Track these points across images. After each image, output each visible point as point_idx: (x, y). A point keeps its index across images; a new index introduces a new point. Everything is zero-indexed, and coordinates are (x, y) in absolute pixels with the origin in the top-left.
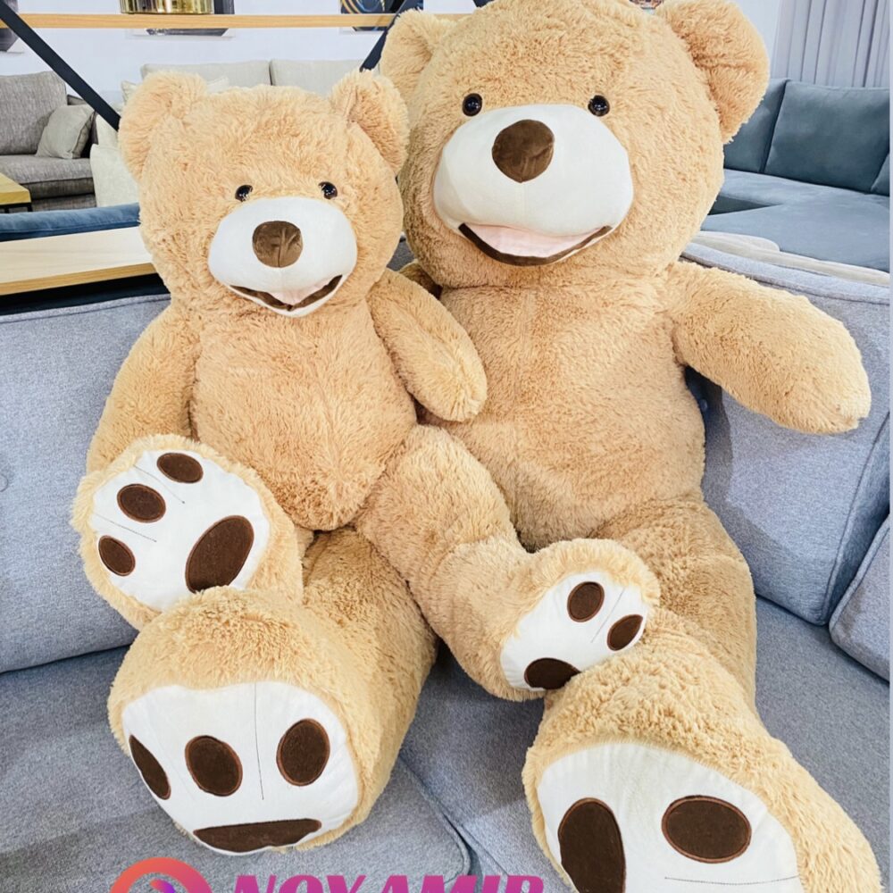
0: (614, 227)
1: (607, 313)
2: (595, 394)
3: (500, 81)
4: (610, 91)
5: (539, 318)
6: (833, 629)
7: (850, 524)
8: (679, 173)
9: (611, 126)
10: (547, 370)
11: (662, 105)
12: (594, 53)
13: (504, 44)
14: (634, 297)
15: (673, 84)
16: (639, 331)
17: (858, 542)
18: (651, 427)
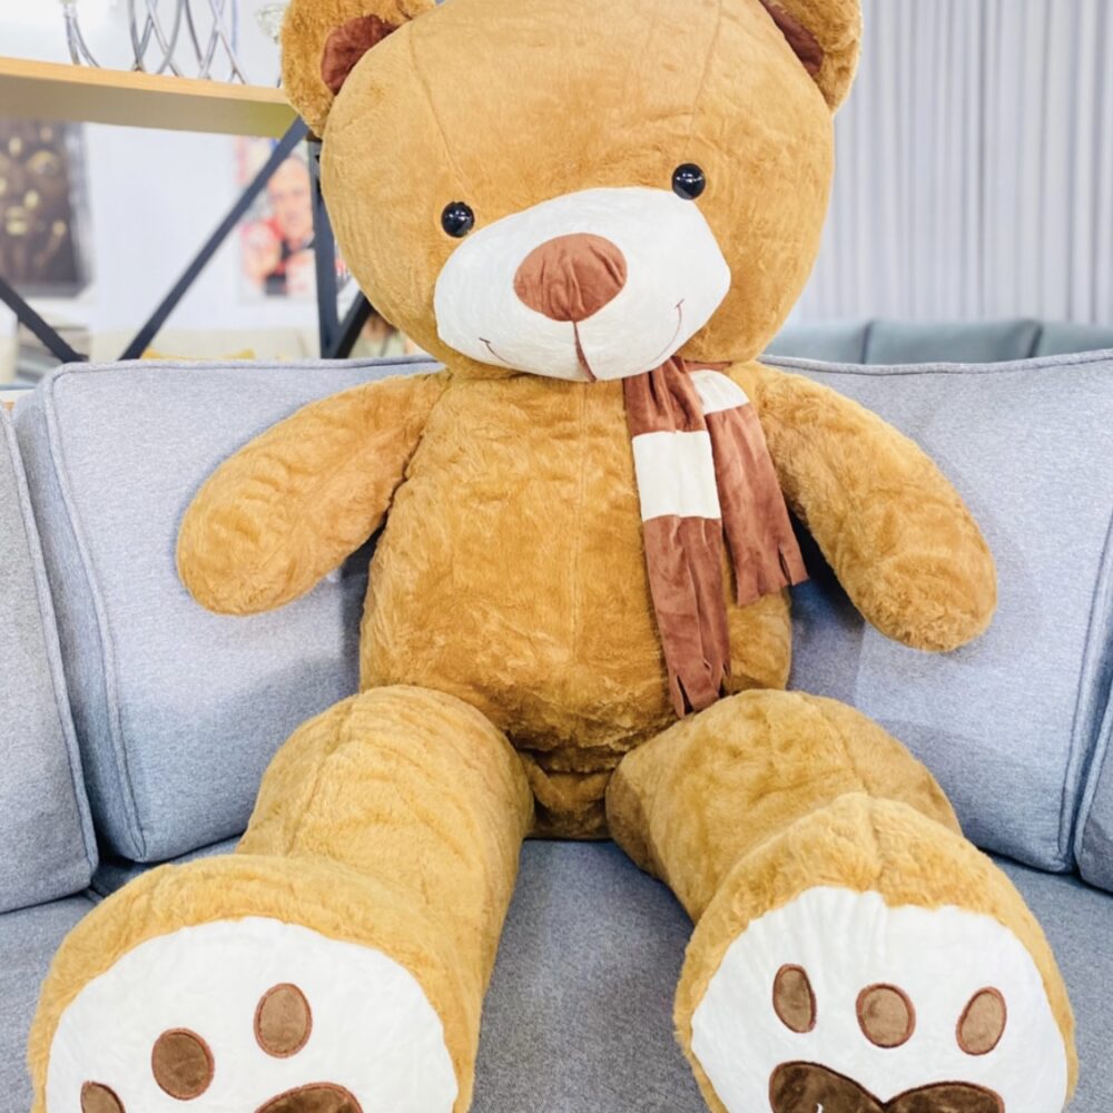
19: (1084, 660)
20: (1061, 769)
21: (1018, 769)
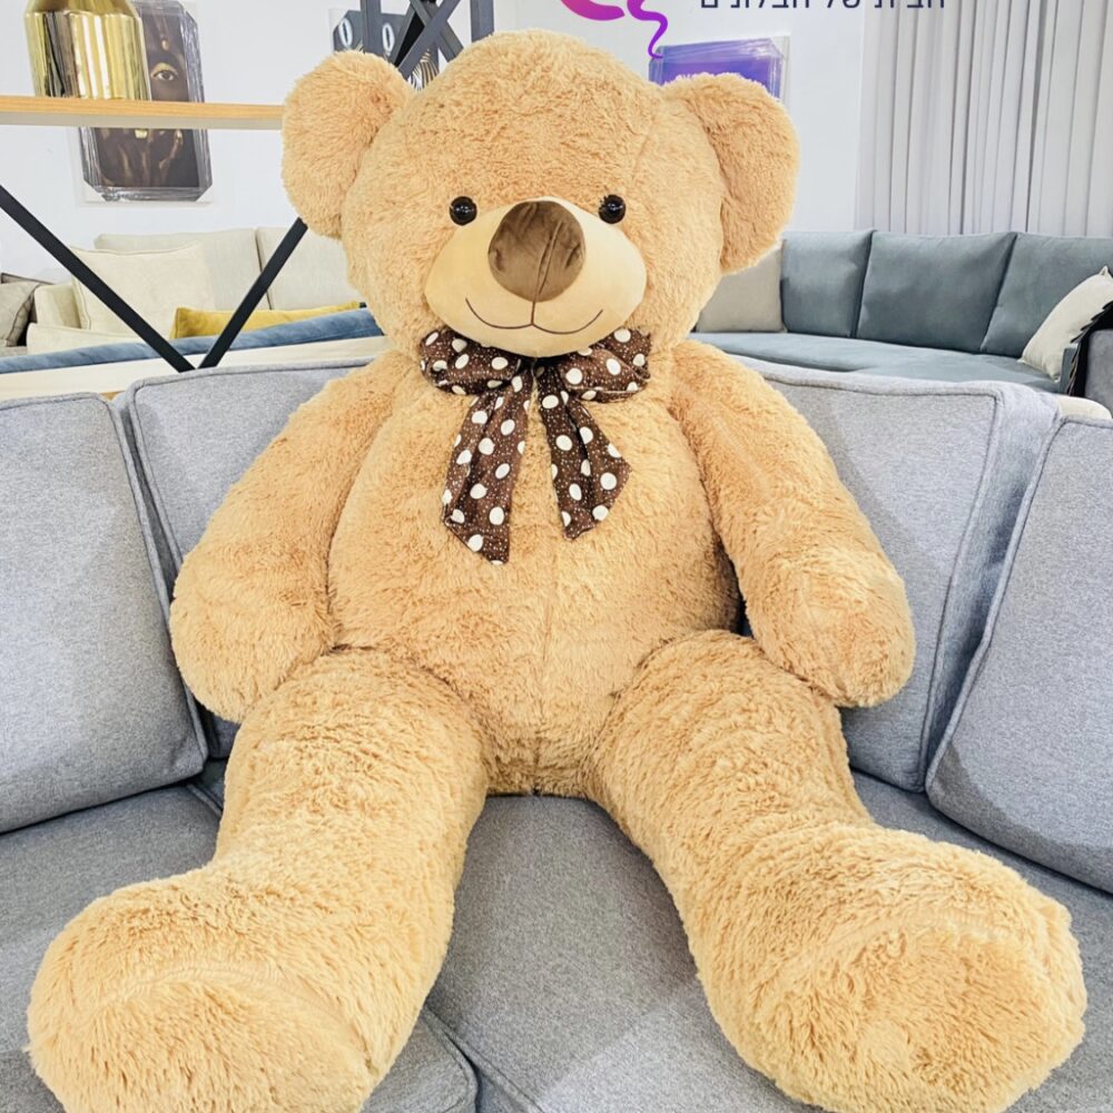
7: (940, 659)
20: (919, 721)
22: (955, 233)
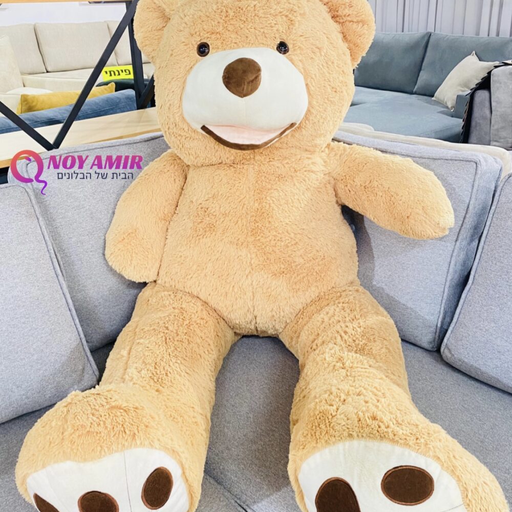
0: (298, 123)
1: (297, 176)
2: (294, 227)
3: (220, 34)
4: (289, 38)
5: (257, 182)
6: (443, 352)
7: (446, 290)
8: (333, 88)
9: (291, 60)
10: (265, 215)
11: (320, 46)
12: (276, 15)
13: (219, 11)
14: (312, 166)
15: (324, 33)
16: (316, 186)
17: (451, 299)
18: (329, 244)
19: (446, 280)
20: (436, 319)
21: (420, 320)
22: (400, 32)
